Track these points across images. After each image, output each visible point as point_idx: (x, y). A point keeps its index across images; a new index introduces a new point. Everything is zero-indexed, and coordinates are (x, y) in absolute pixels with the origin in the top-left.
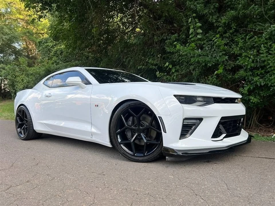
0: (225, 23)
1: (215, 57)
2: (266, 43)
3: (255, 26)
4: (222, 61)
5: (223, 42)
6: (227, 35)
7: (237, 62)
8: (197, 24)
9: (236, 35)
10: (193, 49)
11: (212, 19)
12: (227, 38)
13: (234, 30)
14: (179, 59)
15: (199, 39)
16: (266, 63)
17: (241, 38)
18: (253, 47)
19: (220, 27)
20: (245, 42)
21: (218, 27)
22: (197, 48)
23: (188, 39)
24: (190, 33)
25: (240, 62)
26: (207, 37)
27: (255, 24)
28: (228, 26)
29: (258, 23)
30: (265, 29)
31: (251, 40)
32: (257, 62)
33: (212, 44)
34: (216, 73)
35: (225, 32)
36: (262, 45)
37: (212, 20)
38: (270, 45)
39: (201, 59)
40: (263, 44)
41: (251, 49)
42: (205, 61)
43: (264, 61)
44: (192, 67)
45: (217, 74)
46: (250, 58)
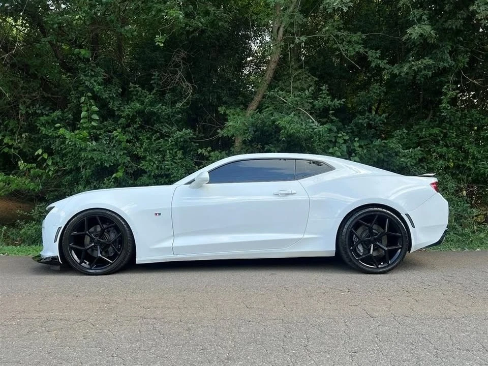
0: (128, 115)
1: (114, 155)
2: (172, 149)
3: (162, 126)
4: (123, 162)
5: (125, 138)
6: (131, 129)
7: (141, 165)
8: (92, 107)
9: (141, 132)
10: (84, 140)
11: (114, 105)
12: (130, 133)
13: (138, 125)
14: (61, 148)
15: (94, 127)
16: (170, 172)
17: (146, 136)
18: (158, 151)
19: (123, 117)
20: (151, 144)
21: (120, 117)
22: (90, 138)
23: (78, 123)
24: (82, 117)
25: (143, 165)
26: (105, 126)
27: (162, 124)
28: (131, 120)
29: (165, 124)
30: (172, 133)
31: (157, 142)
32: (161, 169)
33: (112, 137)
34: (114, 175)
35: (129, 126)
36: (168, 151)
37: (113, 107)
38: (176, 152)
39: (96, 155)
40: (169, 149)
41: (156, 152)
42: (102, 159)
43: (169, 169)
44: (81, 164)
45: (115, 178)
46: (154, 163)
